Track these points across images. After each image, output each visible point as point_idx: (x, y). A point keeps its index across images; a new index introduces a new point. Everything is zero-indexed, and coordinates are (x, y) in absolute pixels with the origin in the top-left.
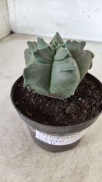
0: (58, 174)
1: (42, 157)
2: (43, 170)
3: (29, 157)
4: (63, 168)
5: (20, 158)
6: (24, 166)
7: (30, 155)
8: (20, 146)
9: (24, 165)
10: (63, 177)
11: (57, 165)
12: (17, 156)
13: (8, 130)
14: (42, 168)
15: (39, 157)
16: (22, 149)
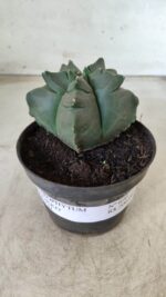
0: (135, 283)
1: (102, 263)
2: (111, 281)
4: (139, 271)
5: (68, 271)
6: (79, 283)
7: (83, 263)
8: (62, 251)
9: (77, 280)
10: (144, 286)
11: (129, 270)
12: (63, 269)
14: (108, 279)
15: (97, 263)
16: (66, 256)
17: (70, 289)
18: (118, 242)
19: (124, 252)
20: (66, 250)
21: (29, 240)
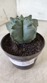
1: (18, 78)
3: (13, 77)
7: (13, 76)
9: (9, 80)
12: (7, 75)
13: (6, 61)
16: (10, 72)
17: (6, 81)
18: (26, 74)
19: (26, 78)
20: (11, 70)
21: (4, 64)
